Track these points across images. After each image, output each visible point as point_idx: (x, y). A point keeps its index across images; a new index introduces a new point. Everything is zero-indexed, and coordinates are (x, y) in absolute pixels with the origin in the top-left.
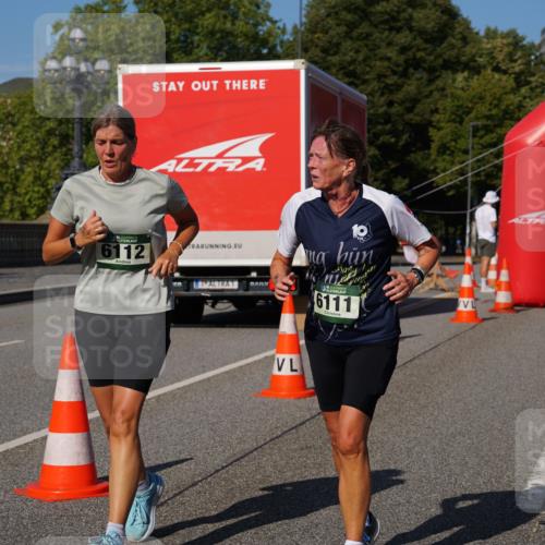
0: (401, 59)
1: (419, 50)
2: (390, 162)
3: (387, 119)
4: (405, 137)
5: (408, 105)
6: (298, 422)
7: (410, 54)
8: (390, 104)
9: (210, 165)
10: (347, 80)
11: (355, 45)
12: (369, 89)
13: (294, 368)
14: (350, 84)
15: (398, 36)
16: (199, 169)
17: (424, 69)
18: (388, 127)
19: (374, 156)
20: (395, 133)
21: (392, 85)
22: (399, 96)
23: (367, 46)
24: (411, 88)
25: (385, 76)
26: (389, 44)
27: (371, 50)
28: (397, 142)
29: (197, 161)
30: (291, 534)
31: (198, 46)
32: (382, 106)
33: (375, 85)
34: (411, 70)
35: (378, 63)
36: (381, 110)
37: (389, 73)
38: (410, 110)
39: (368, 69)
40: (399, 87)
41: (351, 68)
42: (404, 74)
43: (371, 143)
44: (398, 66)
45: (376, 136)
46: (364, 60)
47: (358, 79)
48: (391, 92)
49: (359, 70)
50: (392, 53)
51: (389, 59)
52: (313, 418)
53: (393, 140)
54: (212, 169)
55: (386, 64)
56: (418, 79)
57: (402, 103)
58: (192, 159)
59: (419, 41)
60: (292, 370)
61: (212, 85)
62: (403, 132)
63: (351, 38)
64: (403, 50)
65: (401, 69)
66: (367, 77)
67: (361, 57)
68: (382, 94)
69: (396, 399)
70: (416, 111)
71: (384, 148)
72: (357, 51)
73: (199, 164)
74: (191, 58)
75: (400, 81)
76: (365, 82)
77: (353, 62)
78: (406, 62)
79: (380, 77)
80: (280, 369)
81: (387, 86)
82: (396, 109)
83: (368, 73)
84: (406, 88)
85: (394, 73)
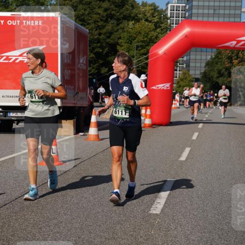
0: (105, 14)
1: (112, 10)
2: (100, 61)
3: (99, 41)
4: (106, 49)
5: (108, 35)
7: (109, 12)
8: (100, 34)
9: (16, 59)
10: (80, 23)
11: (84, 7)
12: (90, 27)
14: (82, 25)
15: (104, 4)
16: (11, 61)
17: (115, 19)
18: (99, 45)
19: (93, 58)
20: (102, 47)
21: (100, 26)
22: (104, 31)
23: (89, 8)
24: (109, 27)
25: (98, 22)
26: (99, 7)
27: (91, 10)
28: (103, 51)
29: (10, 57)
30: (49, 226)
31: (11, 4)
32: (96, 35)
33: (93, 25)
34: (109, 19)
35: (95, 16)
36: (96, 37)
37: (99, 20)
38: (109, 37)
39: (90, 18)
40: (104, 27)
41: (82, 17)
42: (106, 21)
43: (91, 52)
45: (94, 49)
46: (88, 14)
47: (86, 22)
48: (100, 29)
49: (86, 18)
50: (100, 11)
51: (99, 14)
52: (61, 174)
53: (101, 50)
54: (17, 61)
55: (98, 16)
56: (112, 24)
57: (105, 34)
58: (8, 56)
59: (113, 6)
62: (105, 47)
63: (82, 4)
64: (106, 10)
65: (104, 18)
66: (89, 22)
67: (87, 12)
68: (96, 30)
69: (99, 166)
70: (111, 37)
71: (97, 54)
72: (85, 10)
73: (11, 59)
74: (8, 9)
75: (104, 24)
76: (88, 24)
77: (83, 14)
78: (107, 15)
79: (95, 22)
81: (98, 26)
82: (101, 37)
83: (90, 20)
84: (107, 27)
85: (102, 20)
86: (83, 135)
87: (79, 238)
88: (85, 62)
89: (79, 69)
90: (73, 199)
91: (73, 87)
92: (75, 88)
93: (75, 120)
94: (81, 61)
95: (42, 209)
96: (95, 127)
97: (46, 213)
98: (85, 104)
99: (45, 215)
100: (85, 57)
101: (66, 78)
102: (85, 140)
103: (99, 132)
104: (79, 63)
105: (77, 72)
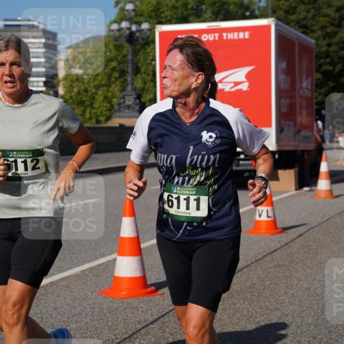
0: (337, 15)
2: (329, 83)
3: (328, 55)
4: (339, 66)
6: (272, 250)
8: (329, 45)
10: (301, 30)
12: (316, 36)
13: (269, 215)
14: (303, 33)
18: (328, 60)
19: (318, 79)
20: (333, 64)
21: (331, 33)
22: (335, 40)
23: (314, 8)
25: (326, 27)
26: (329, 6)
27: (317, 10)
28: (334, 69)
32: (324, 46)
33: (319, 33)
35: (322, 19)
36: (324, 49)
37: (328, 25)
39: (315, 23)
40: (335, 34)
41: (304, 22)
42: (339, 25)
43: (317, 71)
44: (335, 19)
45: (320, 66)
46: (313, 17)
47: (309, 29)
49: (309, 23)
50: (331, 12)
52: (282, 247)
53: (331, 68)
55: (327, 19)
57: (337, 44)
60: (268, 217)
61: (215, 37)
62: (338, 63)
63: (303, 3)
64: (338, 9)
65: (336, 22)
67: (310, 15)
68: (324, 39)
69: (336, 235)
71: (325, 74)
72: (308, 12)
75: (336, 30)
76: (313, 31)
77: (305, 18)
78: (340, 17)
79: (323, 28)
80: (260, 216)
81: (327, 33)
82: (333, 48)
83: (315, 25)
84: (340, 35)
85: (332, 25)
86: (310, 191)
87: (314, 338)
88: (309, 87)
89: (301, 97)
90: (301, 283)
91: (293, 123)
92: (295, 124)
93: (297, 169)
94: (304, 85)
95: (258, 296)
96: (326, 179)
97: (264, 302)
98: (311, 146)
99: (263, 304)
100: (310, 79)
101: (283, 110)
102: (313, 197)
103: (333, 186)
104: (301, 87)
105: (298, 100)
